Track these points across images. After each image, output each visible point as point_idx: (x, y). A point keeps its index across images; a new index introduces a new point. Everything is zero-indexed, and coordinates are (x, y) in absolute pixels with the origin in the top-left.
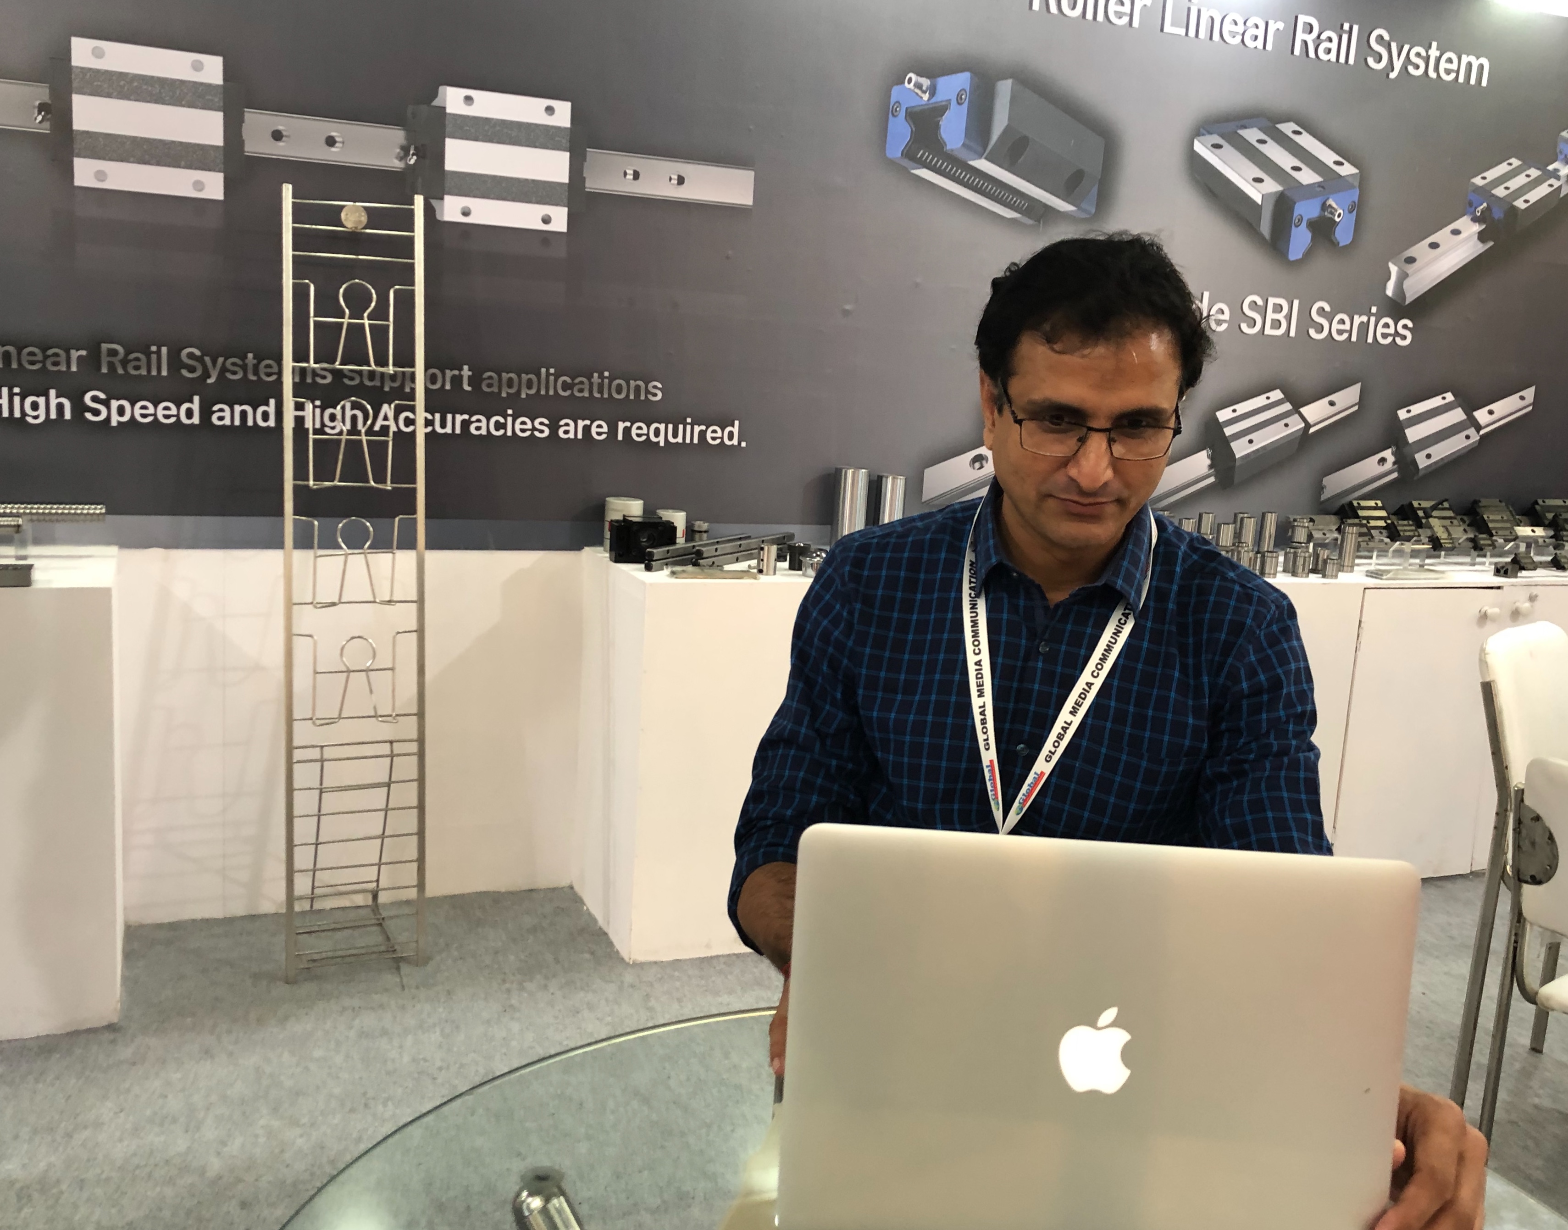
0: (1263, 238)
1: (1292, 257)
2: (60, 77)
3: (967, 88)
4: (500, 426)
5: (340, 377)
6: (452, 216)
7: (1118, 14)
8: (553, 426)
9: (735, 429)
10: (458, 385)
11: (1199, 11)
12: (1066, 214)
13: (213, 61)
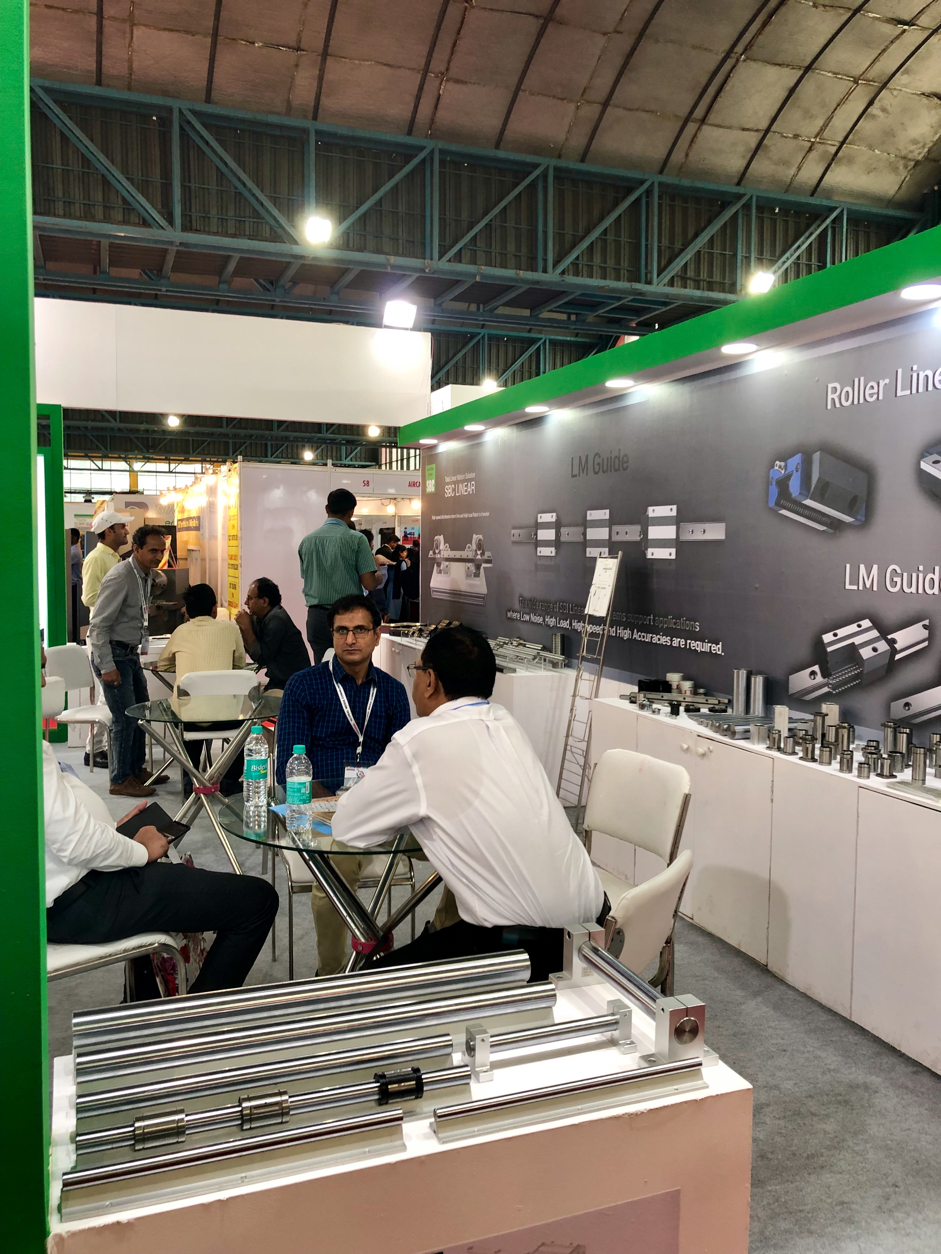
2: (585, 524)
3: (800, 462)
4: (659, 639)
5: (627, 618)
6: (649, 556)
7: (871, 395)
8: (672, 641)
9: (720, 646)
10: (650, 622)
11: (918, 375)
12: (849, 525)
13: (607, 511)
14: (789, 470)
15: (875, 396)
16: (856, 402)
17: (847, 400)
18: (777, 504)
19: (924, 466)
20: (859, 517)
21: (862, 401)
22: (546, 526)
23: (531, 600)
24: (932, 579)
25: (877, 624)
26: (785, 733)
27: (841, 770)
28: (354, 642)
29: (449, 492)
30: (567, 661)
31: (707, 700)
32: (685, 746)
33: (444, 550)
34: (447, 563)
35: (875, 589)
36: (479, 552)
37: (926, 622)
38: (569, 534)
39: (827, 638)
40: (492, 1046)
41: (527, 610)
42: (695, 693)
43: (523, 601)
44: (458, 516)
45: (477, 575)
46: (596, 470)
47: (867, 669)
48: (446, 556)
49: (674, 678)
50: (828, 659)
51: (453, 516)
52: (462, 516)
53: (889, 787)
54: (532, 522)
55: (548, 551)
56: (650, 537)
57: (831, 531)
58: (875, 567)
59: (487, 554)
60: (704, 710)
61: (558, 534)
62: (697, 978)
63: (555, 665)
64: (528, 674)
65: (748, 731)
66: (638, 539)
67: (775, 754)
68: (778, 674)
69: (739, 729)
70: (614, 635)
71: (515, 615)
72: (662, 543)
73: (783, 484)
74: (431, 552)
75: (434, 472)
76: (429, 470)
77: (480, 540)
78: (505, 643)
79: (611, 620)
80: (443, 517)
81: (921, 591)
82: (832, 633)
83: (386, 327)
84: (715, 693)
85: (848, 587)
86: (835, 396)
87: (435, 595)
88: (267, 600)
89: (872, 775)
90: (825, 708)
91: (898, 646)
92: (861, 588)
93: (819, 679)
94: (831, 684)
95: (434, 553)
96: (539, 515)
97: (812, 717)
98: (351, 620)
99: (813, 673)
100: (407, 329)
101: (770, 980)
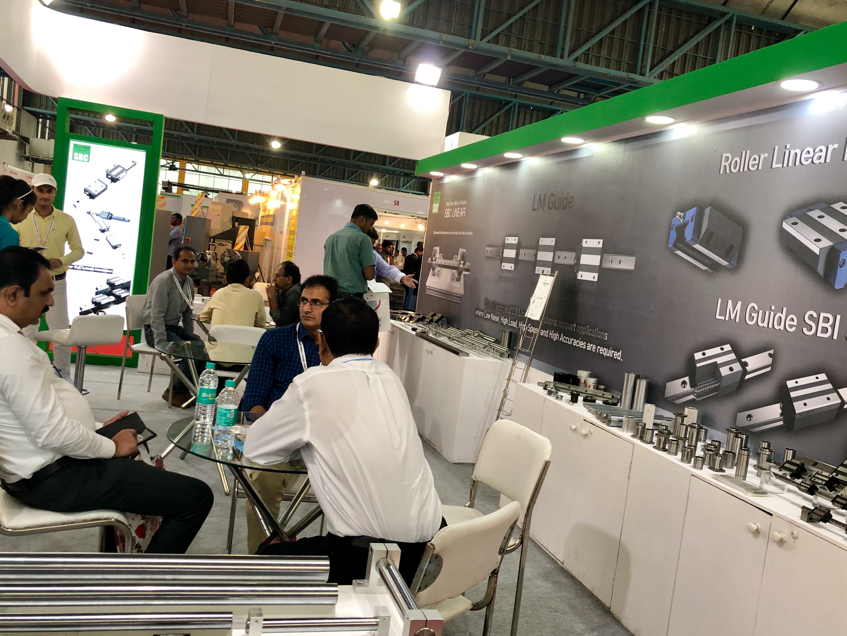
0: (819, 275)
1: (837, 287)
2: (537, 248)
3: (695, 214)
4: (578, 343)
5: (557, 324)
6: (579, 277)
7: (753, 165)
8: (587, 345)
9: (620, 353)
10: (573, 329)
11: (790, 152)
12: (725, 267)
13: (554, 239)
14: (686, 220)
15: (756, 166)
16: (741, 170)
17: (735, 169)
18: (675, 246)
19: (785, 226)
20: (732, 262)
21: (746, 169)
22: (510, 246)
23: (492, 303)
24: (780, 317)
25: (735, 350)
26: (650, 426)
27: (682, 460)
28: (309, 310)
29: (447, 215)
30: (509, 352)
31: (603, 395)
32: (574, 427)
33: (439, 259)
34: (439, 268)
35: (737, 321)
36: (462, 262)
37: (772, 352)
38: (526, 255)
39: (698, 356)
40: (264, 627)
41: (489, 311)
42: (597, 388)
43: (487, 303)
44: (451, 233)
45: (458, 280)
46: (550, 207)
47: (724, 383)
48: (439, 263)
49: (583, 374)
50: (696, 372)
51: (448, 233)
52: (454, 233)
53: (714, 478)
54: (501, 243)
55: (509, 266)
56: (581, 263)
57: (710, 271)
58: (740, 303)
59: (468, 264)
60: (599, 402)
61: (517, 254)
62: (551, 610)
63: (502, 355)
64: (478, 358)
65: (621, 421)
66: (573, 263)
67: (637, 441)
68: (658, 379)
69: (614, 418)
70: (547, 336)
71: (480, 313)
72: (589, 268)
73: (681, 229)
74: (430, 259)
75: (439, 197)
76: (436, 195)
77: (464, 252)
78: (468, 333)
79: (543, 323)
80: (441, 233)
81: (770, 326)
82: (701, 352)
83: (417, 83)
84: (612, 390)
85: (718, 317)
86: (727, 164)
87: (428, 292)
88: (291, 278)
89: (705, 467)
90: (687, 411)
91: (748, 368)
92: (727, 319)
93: (688, 388)
94: (696, 393)
95: (432, 260)
96: (507, 238)
97: (674, 417)
98: (311, 294)
99: (684, 383)
100: (433, 86)
101: (609, 620)
